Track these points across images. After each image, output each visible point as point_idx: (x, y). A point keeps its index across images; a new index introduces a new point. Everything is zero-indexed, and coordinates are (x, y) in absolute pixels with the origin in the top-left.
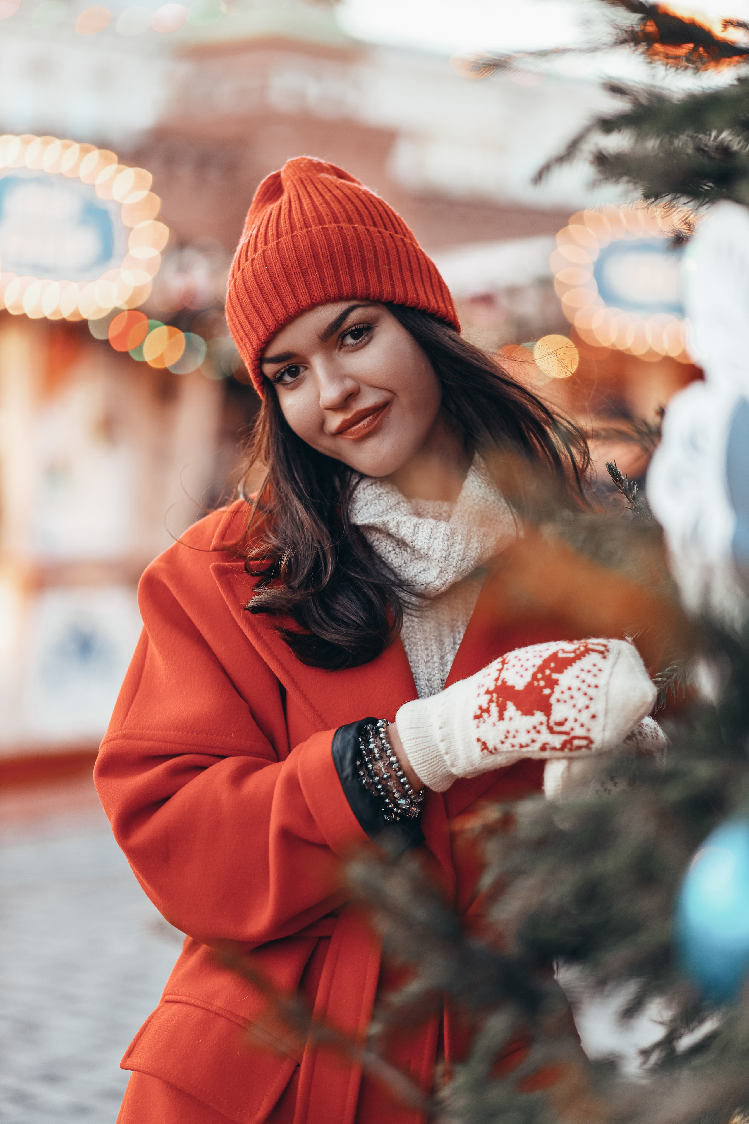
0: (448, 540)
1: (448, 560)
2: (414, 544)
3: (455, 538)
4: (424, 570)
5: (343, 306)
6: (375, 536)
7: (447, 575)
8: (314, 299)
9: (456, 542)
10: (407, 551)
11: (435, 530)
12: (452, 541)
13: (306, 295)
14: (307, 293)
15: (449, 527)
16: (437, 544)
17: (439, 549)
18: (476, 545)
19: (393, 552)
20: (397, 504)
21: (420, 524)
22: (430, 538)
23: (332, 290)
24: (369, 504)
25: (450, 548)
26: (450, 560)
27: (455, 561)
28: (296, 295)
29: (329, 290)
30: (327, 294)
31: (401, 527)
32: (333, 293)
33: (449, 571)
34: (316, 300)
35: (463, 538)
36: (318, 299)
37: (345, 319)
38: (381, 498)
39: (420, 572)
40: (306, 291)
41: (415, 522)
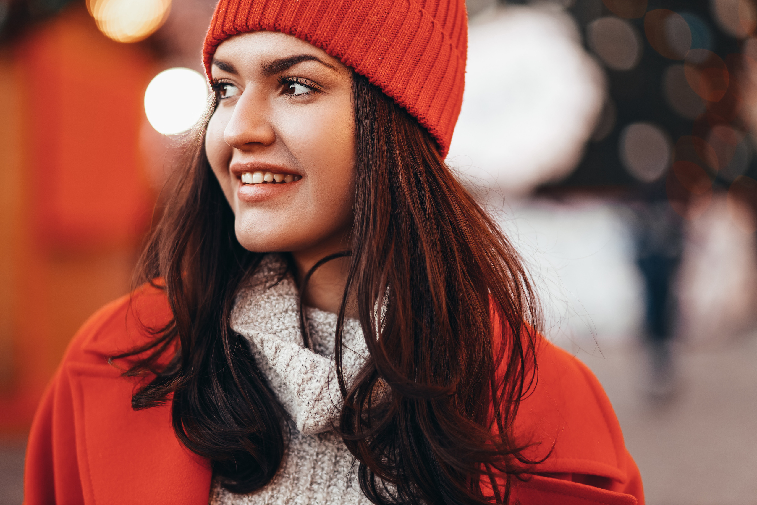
0: (306, 373)
3: (315, 373)
5: (305, 49)
8: (278, 23)
9: (315, 378)
11: (296, 357)
12: (309, 375)
13: (274, 14)
14: (276, 13)
15: (311, 359)
20: (284, 312)
23: (303, 26)
24: (253, 304)
28: (266, 9)
29: (299, 24)
30: (295, 26)
32: (301, 29)
34: (279, 25)
35: (324, 375)
36: (281, 26)
37: (295, 64)
38: (269, 300)
40: (277, 11)
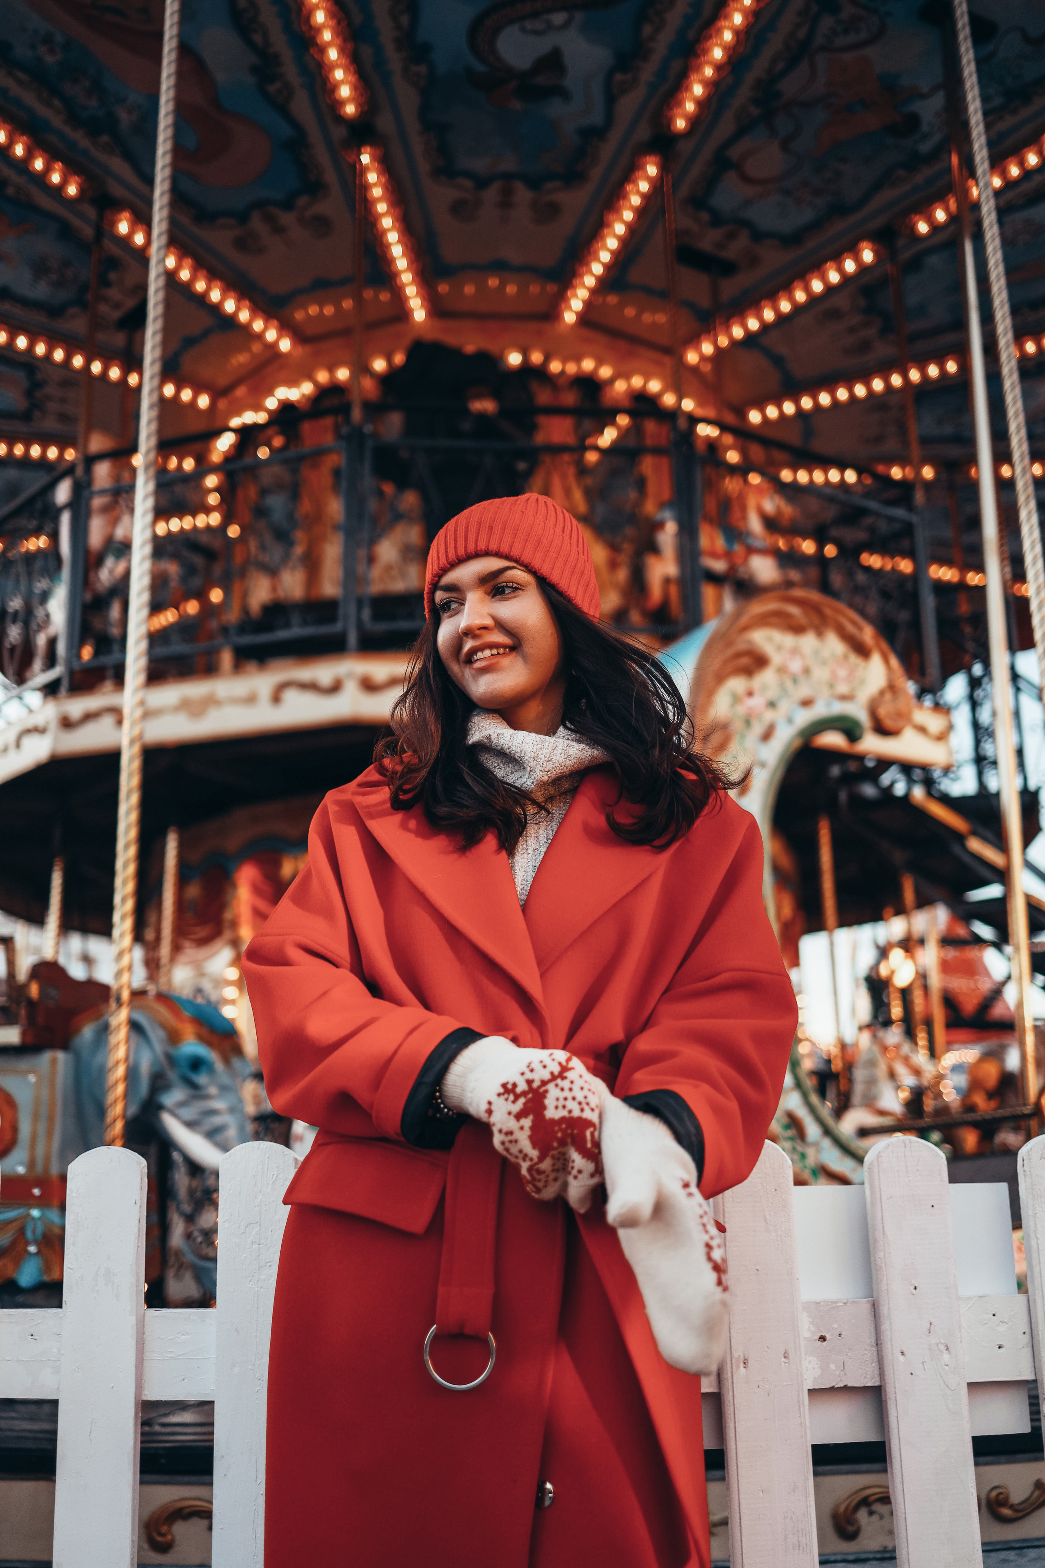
1: (536, 761)
2: (510, 750)
4: (521, 777)
6: (484, 756)
7: (535, 773)
10: (509, 766)
16: (528, 748)
17: (529, 751)
18: (560, 751)
19: (498, 767)
21: (515, 734)
22: (522, 743)
25: (538, 751)
26: (538, 760)
27: (542, 761)
31: (500, 738)
33: (536, 770)
39: (518, 779)
41: (511, 733)
